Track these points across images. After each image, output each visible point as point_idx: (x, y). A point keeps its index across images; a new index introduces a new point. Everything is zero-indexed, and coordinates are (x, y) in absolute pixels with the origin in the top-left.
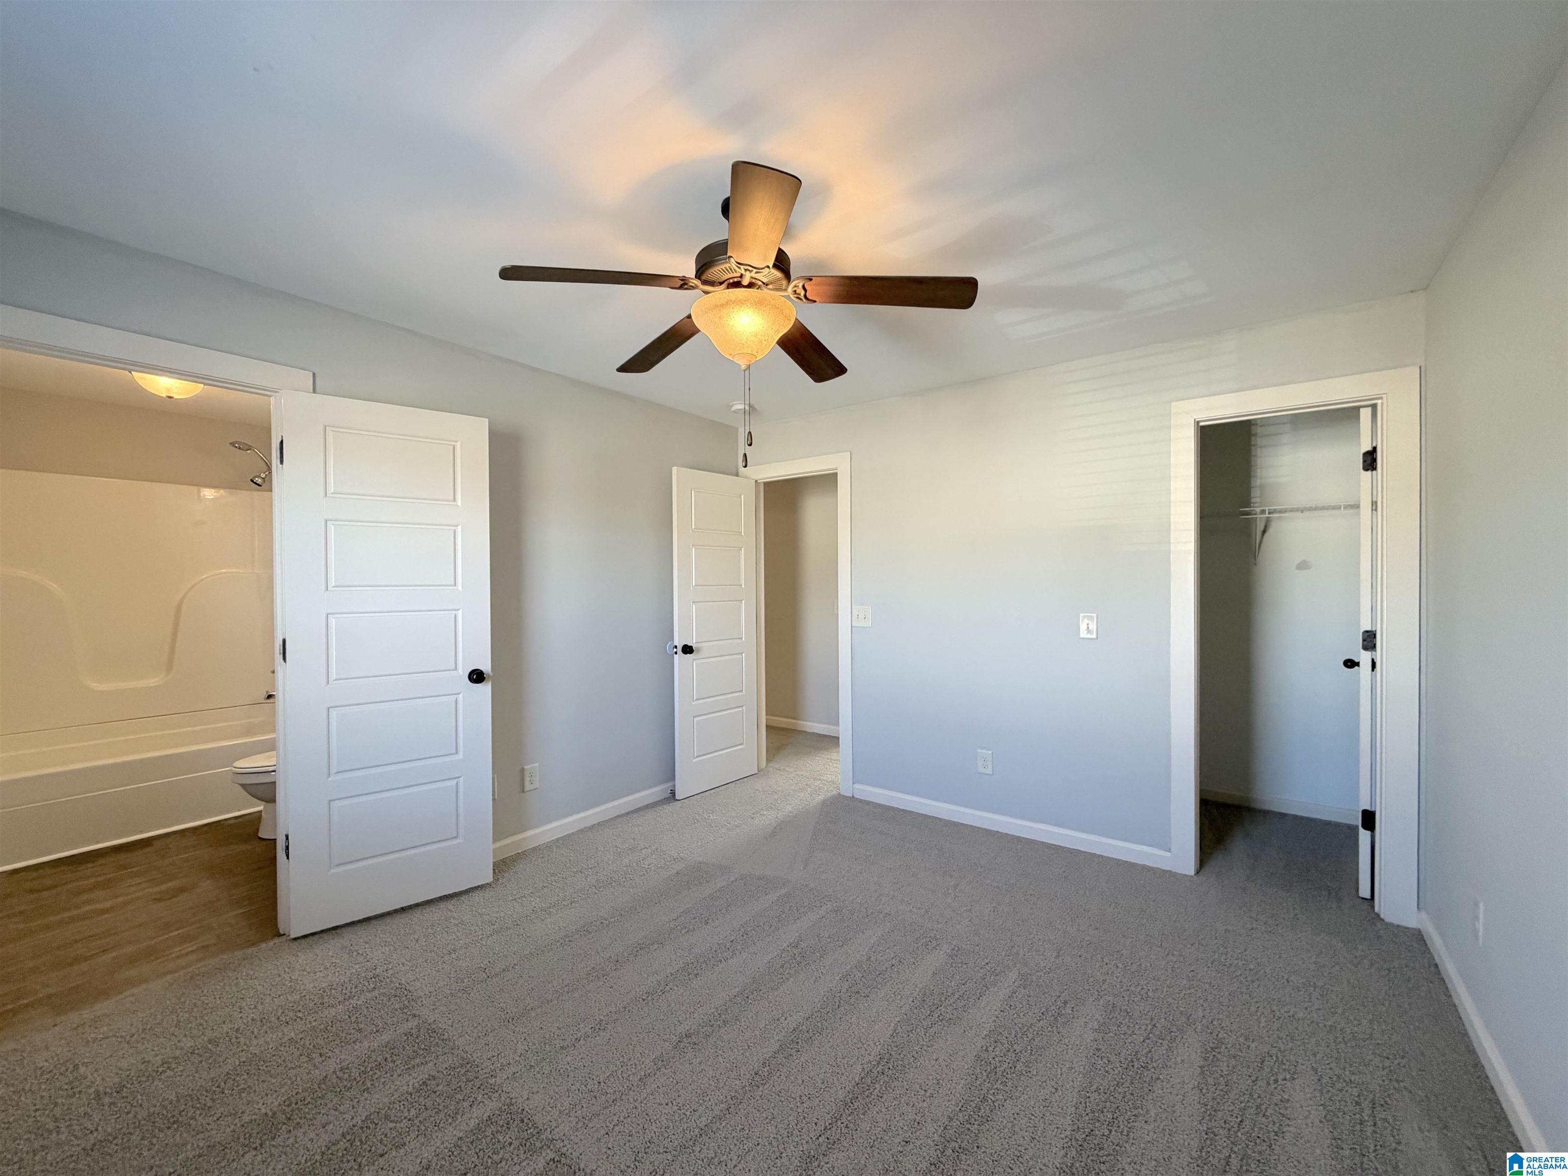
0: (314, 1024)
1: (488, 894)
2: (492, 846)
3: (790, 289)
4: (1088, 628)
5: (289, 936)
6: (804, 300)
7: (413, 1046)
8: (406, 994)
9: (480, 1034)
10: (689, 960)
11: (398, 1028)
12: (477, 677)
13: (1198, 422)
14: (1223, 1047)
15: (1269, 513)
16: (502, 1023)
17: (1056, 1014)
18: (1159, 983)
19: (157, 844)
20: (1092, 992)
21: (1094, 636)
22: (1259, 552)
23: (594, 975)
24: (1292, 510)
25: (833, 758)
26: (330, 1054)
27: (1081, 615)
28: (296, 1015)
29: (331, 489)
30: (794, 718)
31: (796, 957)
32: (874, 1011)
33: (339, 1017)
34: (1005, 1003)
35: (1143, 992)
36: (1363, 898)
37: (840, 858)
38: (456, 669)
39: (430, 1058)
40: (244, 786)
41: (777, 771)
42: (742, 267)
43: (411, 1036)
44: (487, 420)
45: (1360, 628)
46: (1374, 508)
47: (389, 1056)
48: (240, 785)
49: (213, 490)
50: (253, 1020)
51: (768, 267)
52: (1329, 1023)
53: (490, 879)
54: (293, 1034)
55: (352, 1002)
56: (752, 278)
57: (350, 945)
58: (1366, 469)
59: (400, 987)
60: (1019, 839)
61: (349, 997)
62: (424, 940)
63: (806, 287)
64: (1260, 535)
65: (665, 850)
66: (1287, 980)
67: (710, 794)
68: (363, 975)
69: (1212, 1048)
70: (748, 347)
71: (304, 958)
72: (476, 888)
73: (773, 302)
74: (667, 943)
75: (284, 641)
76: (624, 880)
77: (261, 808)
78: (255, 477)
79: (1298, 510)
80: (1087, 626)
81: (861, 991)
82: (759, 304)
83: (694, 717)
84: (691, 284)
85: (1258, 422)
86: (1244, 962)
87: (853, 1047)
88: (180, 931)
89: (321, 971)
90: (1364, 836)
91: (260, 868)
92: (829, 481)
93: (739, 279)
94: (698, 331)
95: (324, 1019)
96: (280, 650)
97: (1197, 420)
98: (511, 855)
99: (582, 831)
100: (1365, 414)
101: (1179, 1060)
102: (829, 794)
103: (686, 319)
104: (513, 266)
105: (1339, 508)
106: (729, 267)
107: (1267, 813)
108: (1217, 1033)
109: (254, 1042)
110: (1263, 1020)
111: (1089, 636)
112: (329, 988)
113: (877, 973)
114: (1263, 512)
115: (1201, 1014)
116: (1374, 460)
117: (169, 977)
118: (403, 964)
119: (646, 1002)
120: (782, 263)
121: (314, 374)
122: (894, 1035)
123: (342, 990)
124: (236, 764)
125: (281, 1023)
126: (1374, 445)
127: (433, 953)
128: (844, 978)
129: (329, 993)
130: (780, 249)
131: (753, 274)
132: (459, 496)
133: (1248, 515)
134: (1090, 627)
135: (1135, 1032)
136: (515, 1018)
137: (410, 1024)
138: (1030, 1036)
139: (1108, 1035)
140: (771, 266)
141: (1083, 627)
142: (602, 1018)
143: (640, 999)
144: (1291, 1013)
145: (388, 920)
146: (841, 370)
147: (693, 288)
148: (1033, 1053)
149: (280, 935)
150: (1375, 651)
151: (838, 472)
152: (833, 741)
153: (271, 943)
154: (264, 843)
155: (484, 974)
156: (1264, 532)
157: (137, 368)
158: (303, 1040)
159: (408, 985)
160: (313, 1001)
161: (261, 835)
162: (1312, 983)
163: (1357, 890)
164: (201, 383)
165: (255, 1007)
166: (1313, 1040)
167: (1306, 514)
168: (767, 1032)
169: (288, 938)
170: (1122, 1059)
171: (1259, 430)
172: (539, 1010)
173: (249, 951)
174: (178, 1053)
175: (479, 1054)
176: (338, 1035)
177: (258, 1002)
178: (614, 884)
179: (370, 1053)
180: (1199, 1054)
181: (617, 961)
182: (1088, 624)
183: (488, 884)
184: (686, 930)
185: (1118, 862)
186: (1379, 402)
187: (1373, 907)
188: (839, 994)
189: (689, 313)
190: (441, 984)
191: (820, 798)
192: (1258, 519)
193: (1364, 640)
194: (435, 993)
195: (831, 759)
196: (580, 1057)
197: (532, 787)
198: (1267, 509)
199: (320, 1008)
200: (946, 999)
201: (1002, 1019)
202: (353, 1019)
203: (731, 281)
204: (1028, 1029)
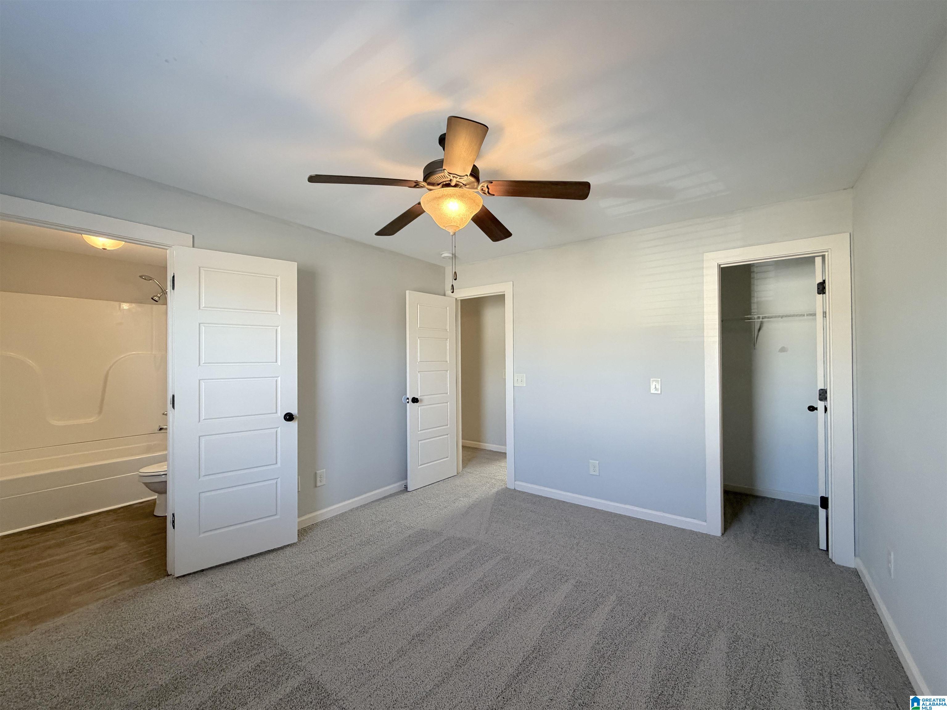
0: (190, 629)
1: (294, 550)
2: (297, 520)
3: (479, 188)
4: (656, 387)
5: (174, 575)
6: (488, 194)
7: (251, 643)
8: (246, 611)
9: (291, 635)
10: (418, 589)
11: (241, 632)
12: (289, 417)
13: (720, 265)
14: (740, 640)
15: (762, 318)
16: (305, 628)
17: (640, 621)
18: (701, 602)
19: (93, 519)
20: (661, 607)
21: (659, 392)
22: (756, 341)
23: (360, 599)
24: (776, 317)
25: (502, 465)
26: (200, 648)
27: (651, 379)
28: (179, 625)
29: (203, 305)
30: (479, 442)
31: (482, 587)
32: (530, 620)
33: (206, 626)
34: (609, 615)
35: (692, 607)
36: (821, 550)
37: (508, 527)
38: (276, 413)
39: (262, 650)
40: (146, 484)
41: (469, 474)
42: (451, 175)
43: (250, 636)
44: (296, 263)
45: (817, 387)
46: (824, 316)
47: (236, 649)
48: (144, 483)
49: (128, 304)
50: (153, 627)
51: (467, 175)
52: (804, 626)
53: (295, 540)
54: (177, 636)
55: (213, 616)
56: (457, 181)
57: (211, 581)
58: (819, 293)
59: (242, 606)
60: (616, 515)
61: (212, 613)
62: (256, 578)
63: (489, 187)
64: (757, 331)
65: (402, 522)
66: (778, 600)
67: (428, 488)
68: (220, 599)
69: (733, 641)
70: (454, 222)
71: (183, 589)
72: (288, 545)
73: (469, 196)
74: (404, 579)
75: (173, 396)
76: (377, 540)
77: (156, 497)
78: (154, 296)
79: (779, 317)
80: (655, 387)
81: (522, 608)
82: (462, 197)
83: (419, 441)
84: (421, 185)
85: (755, 264)
86: (751, 589)
87: (517, 642)
88: (108, 573)
89: (194, 597)
90: (822, 512)
91: (155, 534)
92: (500, 299)
93: (449, 182)
94: (424, 211)
95: (196, 627)
96: (171, 401)
97: (719, 264)
98: (308, 525)
99: (351, 510)
100: (818, 260)
101: (714, 648)
102: (500, 488)
103: (417, 205)
104: (317, 175)
105: (804, 315)
106: (444, 175)
107: (764, 498)
108: (736, 632)
109: (154, 641)
110: (764, 624)
111: (656, 392)
112: (199, 607)
113: (532, 597)
114: (759, 318)
115: (726, 621)
116: (824, 288)
117: (101, 601)
118: (244, 592)
119: (392, 615)
120: (475, 173)
121: (193, 237)
122: (543, 634)
123: (207, 609)
124: (141, 470)
125: (170, 629)
126: (824, 279)
127: (262, 586)
128: (512, 600)
129: (199, 611)
130: (474, 165)
131: (458, 179)
132: (279, 310)
133: (749, 320)
134: (657, 387)
135: (687, 632)
136: (313, 626)
137: (249, 629)
138: (624, 634)
139: (672, 633)
140: (468, 175)
141: (653, 387)
142: (365, 625)
143: (388, 614)
144: (780, 620)
145: (235, 566)
146: (508, 234)
147: (422, 187)
148: (626, 645)
149: (168, 575)
150: (827, 401)
151: (505, 293)
152: (503, 455)
153: (163, 580)
154: (157, 519)
155: (293, 598)
156: (759, 330)
157: (86, 233)
158: (184, 640)
159: (247, 606)
160: (189, 615)
161: (155, 514)
162: (793, 602)
163: (819, 545)
164: (123, 241)
165: (154, 619)
166: (794, 636)
167: (784, 319)
168: (465, 633)
169: (173, 577)
170: (680, 649)
171: (755, 270)
172: (327, 621)
173: (150, 585)
174: (107, 648)
175: (291, 648)
176: (205, 637)
177: (156, 616)
178: (371, 543)
179: (225, 647)
180: (726, 645)
181: (374, 590)
182: (655, 385)
183: (295, 543)
184: (415, 571)
185: (676, 529)
186: (826, 253)
187: (828, 555)
188: (509, 610)
189: (419, 201)
190: (267, 604)
191: (495, 490)
192: (756, 322)
193: (820, 395)
194: (264, 610)
195: (501, 466)
196: (353, 649)
197: (322, 484)
198: (761, 316)
199: (194, 620)
200: (573, 612)
201: (607, 624)
202: (214, 626)
203: (445, 183)
204: (623, 630)
